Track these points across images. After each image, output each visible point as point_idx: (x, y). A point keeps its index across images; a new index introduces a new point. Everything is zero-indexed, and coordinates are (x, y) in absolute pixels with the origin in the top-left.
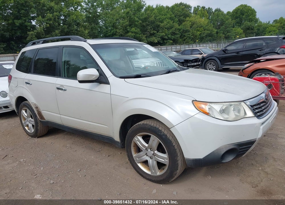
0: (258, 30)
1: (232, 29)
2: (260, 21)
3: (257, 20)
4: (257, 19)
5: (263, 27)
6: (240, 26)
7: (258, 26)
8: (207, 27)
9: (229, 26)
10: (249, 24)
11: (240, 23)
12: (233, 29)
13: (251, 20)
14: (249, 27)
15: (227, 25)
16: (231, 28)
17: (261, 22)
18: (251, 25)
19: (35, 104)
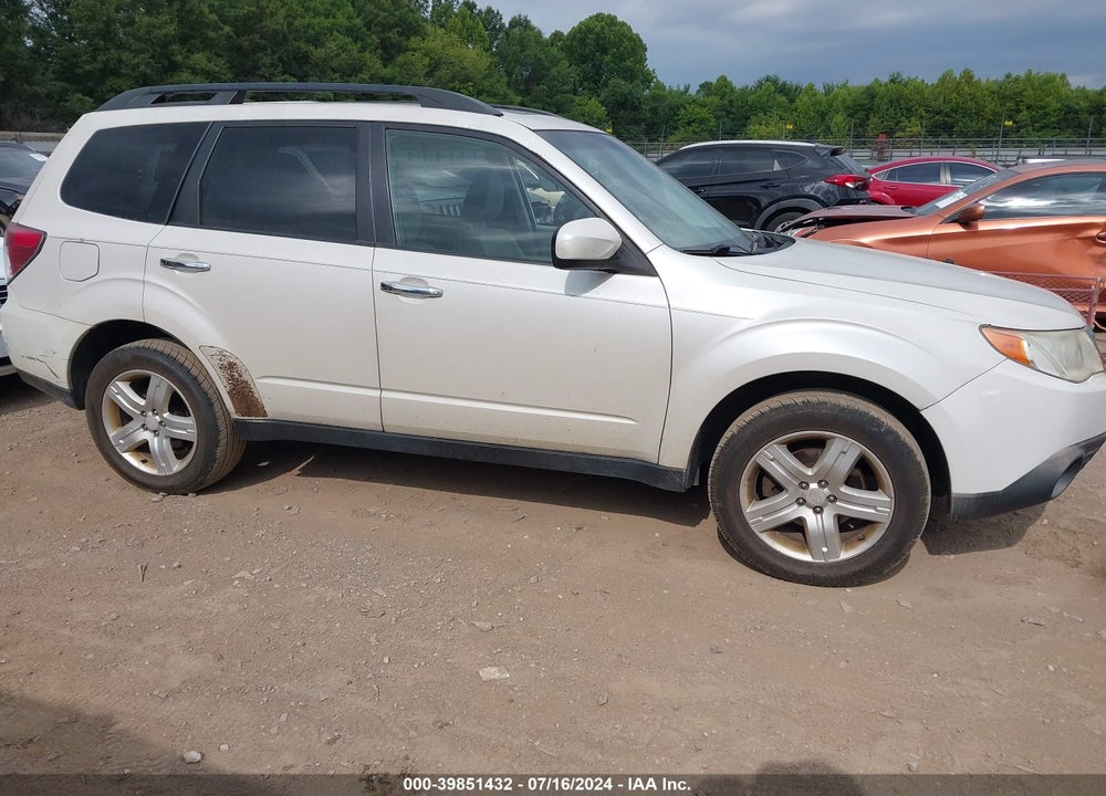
0: (654, 110)
1: (573, 101)
2: (658, 81)
3: (648, 78)
4: (649, 74)
5: (667, 102)
6: (594, 92)
7: (655, 98)
8: (486, 84)
9: (564, 87)
10: (624, 86)
11: (596, 82)
12: (577, 99)
13: (630, 75)
14: (626, 100)
15: (556, 83)
16: (571, 96)
17: (660, 86)
18: (630, 93)
19: (222, 353)
